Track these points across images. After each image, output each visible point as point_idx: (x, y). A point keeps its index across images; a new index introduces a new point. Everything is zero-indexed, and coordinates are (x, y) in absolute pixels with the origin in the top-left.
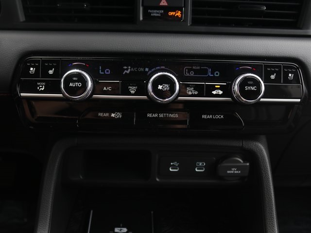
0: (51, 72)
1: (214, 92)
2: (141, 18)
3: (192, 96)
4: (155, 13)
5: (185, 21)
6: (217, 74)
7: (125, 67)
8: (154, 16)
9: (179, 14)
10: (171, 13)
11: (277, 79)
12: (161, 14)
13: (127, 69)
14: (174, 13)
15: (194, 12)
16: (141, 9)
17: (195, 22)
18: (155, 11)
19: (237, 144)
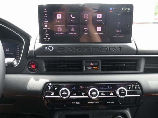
0: (56, 89)
1: (110, 94)
2: (84, 70)
3: (103, 95)
4: (89, 68)
5: (99, 70)
6: (111, 88)
7: (80, 87)
8: (89, 69)
9: (97, 68)
10: (94, 68)
11: (131, 89)
12: (91, 68)
13: (81, 87)
14: (95, 68)
15: (102, 67)
16: (84, 66)
17: (102, 70)
18: (89, 67)
19: (119, 111)
